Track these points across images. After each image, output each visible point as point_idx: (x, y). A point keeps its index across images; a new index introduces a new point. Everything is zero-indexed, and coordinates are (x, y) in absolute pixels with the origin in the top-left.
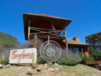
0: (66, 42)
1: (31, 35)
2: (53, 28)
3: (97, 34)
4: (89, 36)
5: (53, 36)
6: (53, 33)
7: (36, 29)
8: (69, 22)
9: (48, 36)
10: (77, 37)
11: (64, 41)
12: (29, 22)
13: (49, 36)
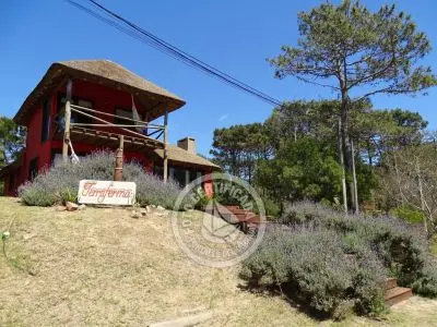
0: (165, 157)
1: (74, 129)
3: (247, 126)
4: (224, 129)
5: (134, 138)
6: (133, 129)
7: (89, 112)
8: (179, 104)
9: (119, 135)
10: (190, 139)
11: (160, 152)
12: (69, 87)
13: (122, 136)
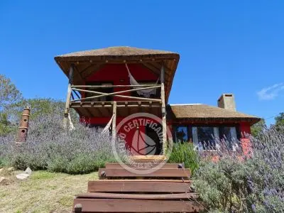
0: (163, 114)
2: (132, 79)
5: (126, 102)
9: (112, 102)
10: (226, 96)
13: (115, 102)
